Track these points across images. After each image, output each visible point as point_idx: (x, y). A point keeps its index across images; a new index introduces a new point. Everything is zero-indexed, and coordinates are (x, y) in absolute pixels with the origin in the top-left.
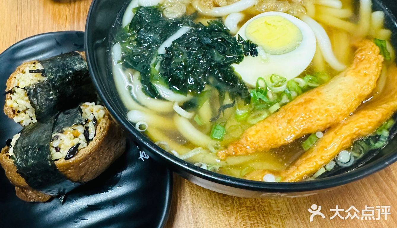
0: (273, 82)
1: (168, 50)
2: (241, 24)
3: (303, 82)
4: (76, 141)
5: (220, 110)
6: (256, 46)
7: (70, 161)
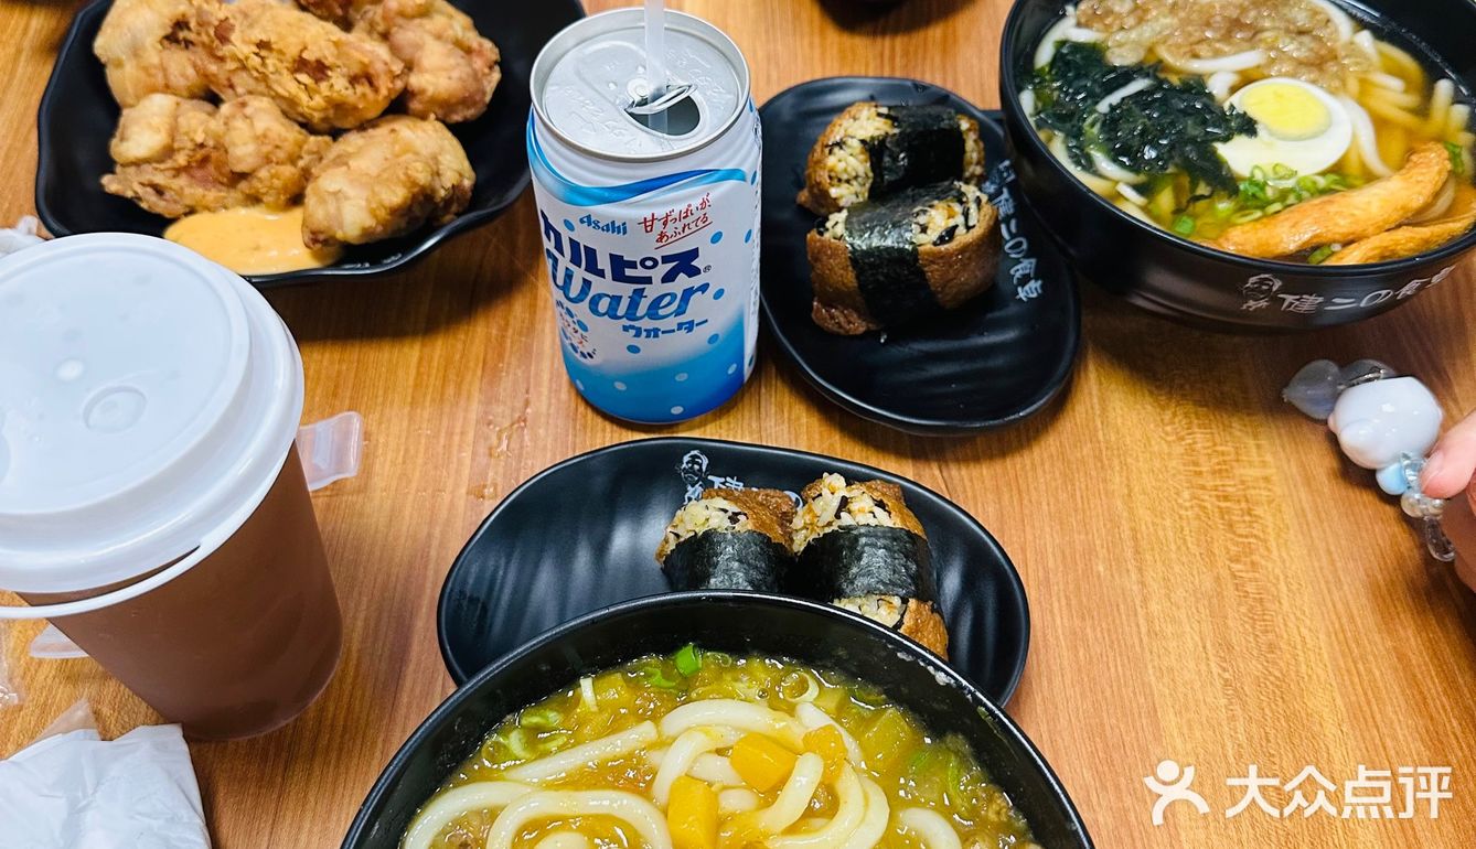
0: (1276, 173)
1: (1113, 108)
2: (1233, 90)
3: (1322, 182)
4: (951, 223)
5: (1188, 202)
6: (1256, 122)
7: (943, 248)
